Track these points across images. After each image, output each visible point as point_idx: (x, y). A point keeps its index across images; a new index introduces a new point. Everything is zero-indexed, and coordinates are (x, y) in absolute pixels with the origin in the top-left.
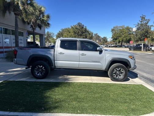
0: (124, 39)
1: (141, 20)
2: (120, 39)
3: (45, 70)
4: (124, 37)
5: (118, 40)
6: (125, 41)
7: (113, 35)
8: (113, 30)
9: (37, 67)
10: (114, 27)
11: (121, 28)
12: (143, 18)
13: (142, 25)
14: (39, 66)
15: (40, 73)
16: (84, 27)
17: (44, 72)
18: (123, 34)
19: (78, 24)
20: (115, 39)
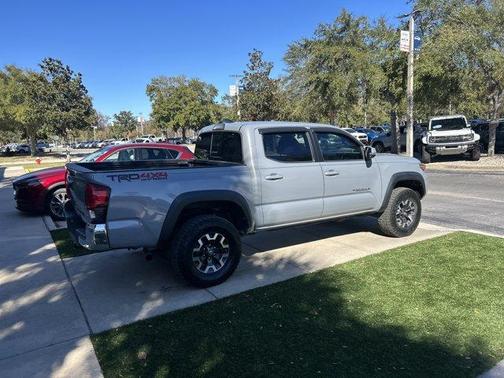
0: (192, 118)
1: (251, 65)
2: (180, 118)
3: (227, 246)
4: (190, 114)
5: (172, 123)
6: (195, 124)
7: (153, 105)
8: (151, 90)
9: (200, 241)
10: (155, 81)
11: (176, 85)
12: (255, 58)
13: (255, 77)
14: (207, 236)
15: (210, 262)
16: (73, 76)
17: (227, 255)
18: (186, 103)
19: (44, 65)
20: (162, 118)
